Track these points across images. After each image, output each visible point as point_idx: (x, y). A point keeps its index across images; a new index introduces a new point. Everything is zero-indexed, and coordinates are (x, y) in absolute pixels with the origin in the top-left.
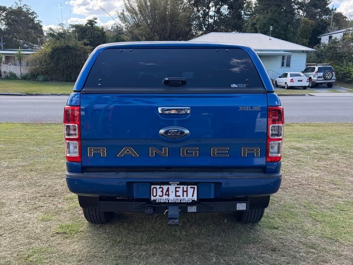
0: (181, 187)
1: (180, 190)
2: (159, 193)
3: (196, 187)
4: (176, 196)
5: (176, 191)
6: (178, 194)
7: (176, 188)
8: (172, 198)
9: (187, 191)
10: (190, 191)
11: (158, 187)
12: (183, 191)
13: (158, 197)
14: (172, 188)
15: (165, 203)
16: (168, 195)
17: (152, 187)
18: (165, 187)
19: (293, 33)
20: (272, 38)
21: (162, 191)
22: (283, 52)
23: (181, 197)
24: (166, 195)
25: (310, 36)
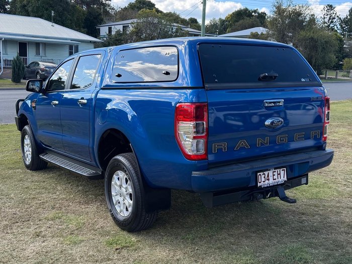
0: (276, 170)
1: (276, 173)
2: (263, 179)
3: (285, 169)
4: (274, 179)
5: (274, 175)
6: (275, 177)
7: (273, 172)
8: (271, 182)
9: (280, 174)
10: (282, 173)
11: (262, 173)
12: (278, 174)
13: (262, 182)
14: (271, 173)
15: (267, 187)
16: (269, 180)
17: (258, 174)
18: (266, 173)
19: (71, 20)
20: (54, 24)
21: (264, 177)
22: (70, 41)
23: (277, 180)
24: (267, 180)
25: (83, 24)
